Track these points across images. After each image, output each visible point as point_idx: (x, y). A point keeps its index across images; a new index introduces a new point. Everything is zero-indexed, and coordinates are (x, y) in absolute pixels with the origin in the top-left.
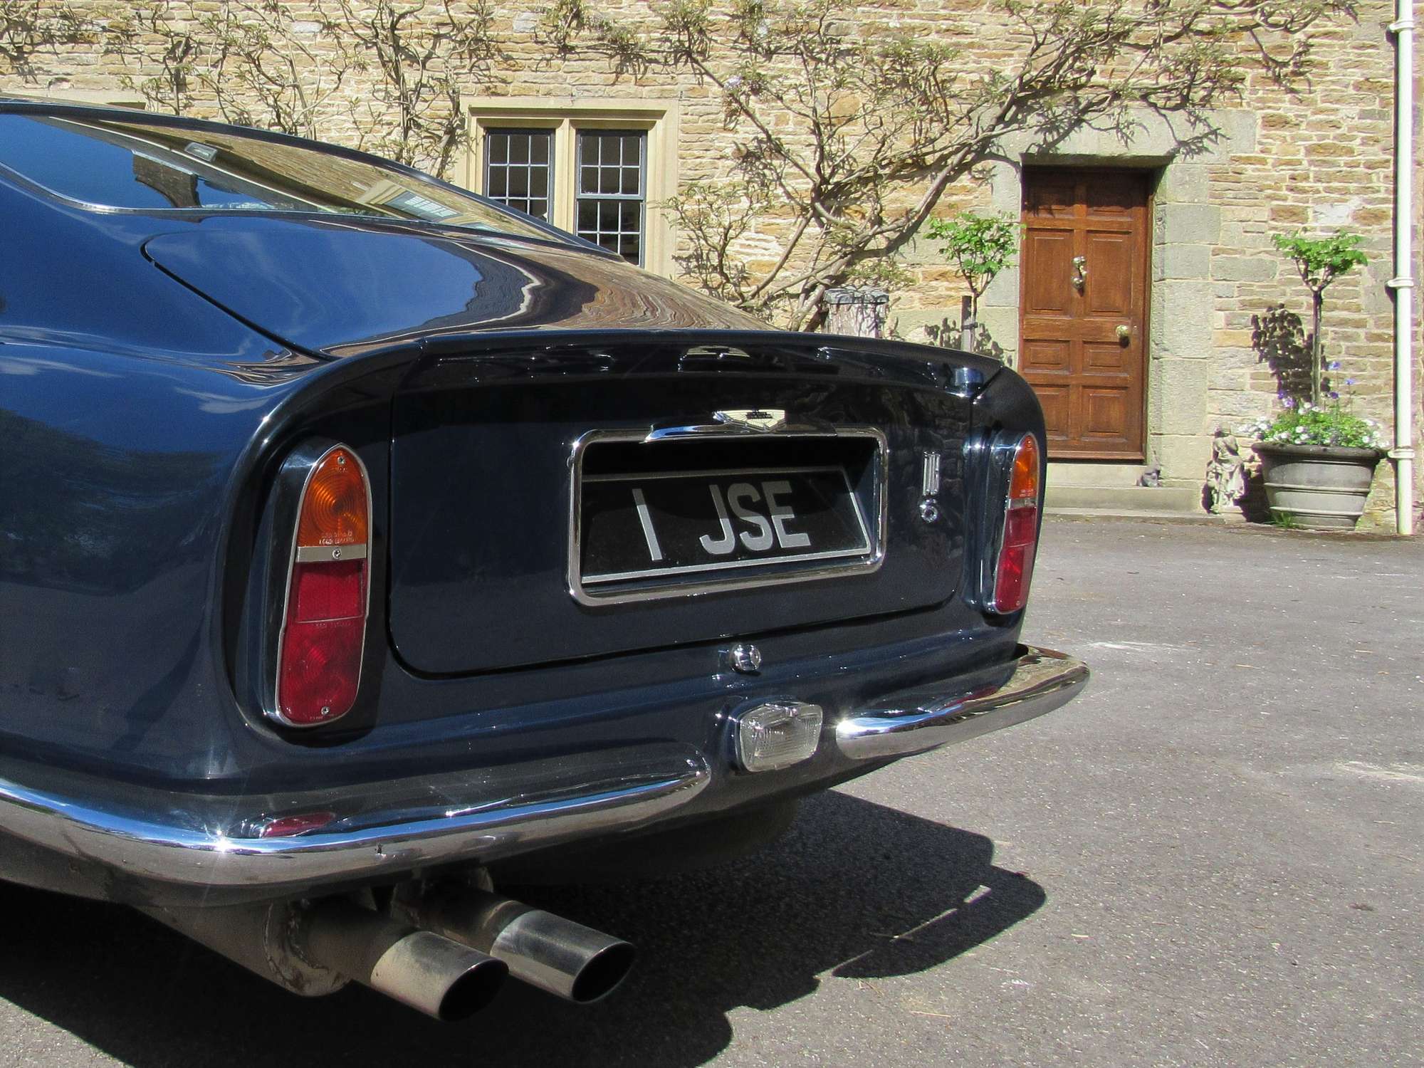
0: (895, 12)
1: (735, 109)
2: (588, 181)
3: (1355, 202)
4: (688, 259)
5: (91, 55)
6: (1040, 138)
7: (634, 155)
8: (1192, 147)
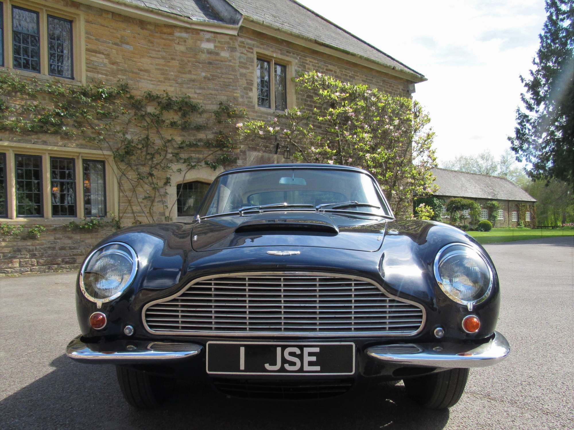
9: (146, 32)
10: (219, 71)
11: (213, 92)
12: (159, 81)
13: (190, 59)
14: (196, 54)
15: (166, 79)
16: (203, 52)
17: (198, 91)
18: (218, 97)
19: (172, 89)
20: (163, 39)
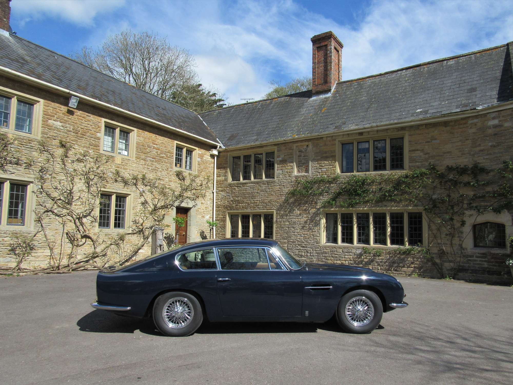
0: (162, 181)
1: (141, 195)
2: (116, 206)
3: (209, 215)
4: (134, 221)
5: (21, 169)
6: (179, 204)
7: (124, 202)
8: (194, 206)
9: (448, 128)
10: (503, 138)
11: (498, 155)
12: (458, 157)
13: (479, 136)
14: (484, 131)
15: (463, 154)
16: (490, 128)
17: (486, 157)
18: (502, 158)
19: (467, 160)
20: (461, 128)
